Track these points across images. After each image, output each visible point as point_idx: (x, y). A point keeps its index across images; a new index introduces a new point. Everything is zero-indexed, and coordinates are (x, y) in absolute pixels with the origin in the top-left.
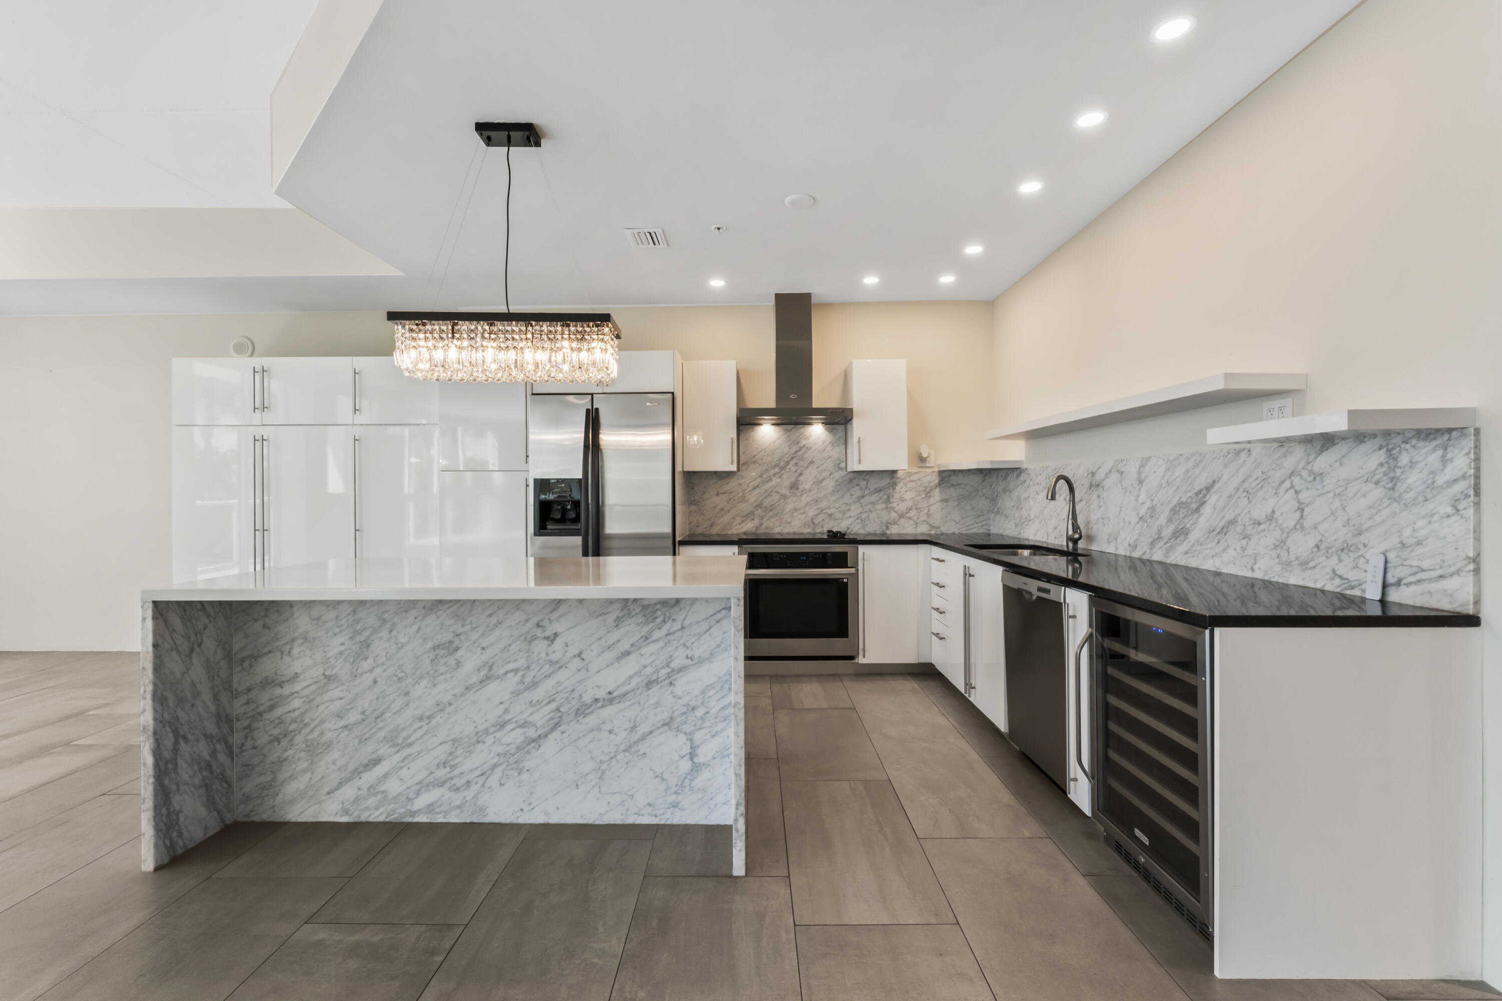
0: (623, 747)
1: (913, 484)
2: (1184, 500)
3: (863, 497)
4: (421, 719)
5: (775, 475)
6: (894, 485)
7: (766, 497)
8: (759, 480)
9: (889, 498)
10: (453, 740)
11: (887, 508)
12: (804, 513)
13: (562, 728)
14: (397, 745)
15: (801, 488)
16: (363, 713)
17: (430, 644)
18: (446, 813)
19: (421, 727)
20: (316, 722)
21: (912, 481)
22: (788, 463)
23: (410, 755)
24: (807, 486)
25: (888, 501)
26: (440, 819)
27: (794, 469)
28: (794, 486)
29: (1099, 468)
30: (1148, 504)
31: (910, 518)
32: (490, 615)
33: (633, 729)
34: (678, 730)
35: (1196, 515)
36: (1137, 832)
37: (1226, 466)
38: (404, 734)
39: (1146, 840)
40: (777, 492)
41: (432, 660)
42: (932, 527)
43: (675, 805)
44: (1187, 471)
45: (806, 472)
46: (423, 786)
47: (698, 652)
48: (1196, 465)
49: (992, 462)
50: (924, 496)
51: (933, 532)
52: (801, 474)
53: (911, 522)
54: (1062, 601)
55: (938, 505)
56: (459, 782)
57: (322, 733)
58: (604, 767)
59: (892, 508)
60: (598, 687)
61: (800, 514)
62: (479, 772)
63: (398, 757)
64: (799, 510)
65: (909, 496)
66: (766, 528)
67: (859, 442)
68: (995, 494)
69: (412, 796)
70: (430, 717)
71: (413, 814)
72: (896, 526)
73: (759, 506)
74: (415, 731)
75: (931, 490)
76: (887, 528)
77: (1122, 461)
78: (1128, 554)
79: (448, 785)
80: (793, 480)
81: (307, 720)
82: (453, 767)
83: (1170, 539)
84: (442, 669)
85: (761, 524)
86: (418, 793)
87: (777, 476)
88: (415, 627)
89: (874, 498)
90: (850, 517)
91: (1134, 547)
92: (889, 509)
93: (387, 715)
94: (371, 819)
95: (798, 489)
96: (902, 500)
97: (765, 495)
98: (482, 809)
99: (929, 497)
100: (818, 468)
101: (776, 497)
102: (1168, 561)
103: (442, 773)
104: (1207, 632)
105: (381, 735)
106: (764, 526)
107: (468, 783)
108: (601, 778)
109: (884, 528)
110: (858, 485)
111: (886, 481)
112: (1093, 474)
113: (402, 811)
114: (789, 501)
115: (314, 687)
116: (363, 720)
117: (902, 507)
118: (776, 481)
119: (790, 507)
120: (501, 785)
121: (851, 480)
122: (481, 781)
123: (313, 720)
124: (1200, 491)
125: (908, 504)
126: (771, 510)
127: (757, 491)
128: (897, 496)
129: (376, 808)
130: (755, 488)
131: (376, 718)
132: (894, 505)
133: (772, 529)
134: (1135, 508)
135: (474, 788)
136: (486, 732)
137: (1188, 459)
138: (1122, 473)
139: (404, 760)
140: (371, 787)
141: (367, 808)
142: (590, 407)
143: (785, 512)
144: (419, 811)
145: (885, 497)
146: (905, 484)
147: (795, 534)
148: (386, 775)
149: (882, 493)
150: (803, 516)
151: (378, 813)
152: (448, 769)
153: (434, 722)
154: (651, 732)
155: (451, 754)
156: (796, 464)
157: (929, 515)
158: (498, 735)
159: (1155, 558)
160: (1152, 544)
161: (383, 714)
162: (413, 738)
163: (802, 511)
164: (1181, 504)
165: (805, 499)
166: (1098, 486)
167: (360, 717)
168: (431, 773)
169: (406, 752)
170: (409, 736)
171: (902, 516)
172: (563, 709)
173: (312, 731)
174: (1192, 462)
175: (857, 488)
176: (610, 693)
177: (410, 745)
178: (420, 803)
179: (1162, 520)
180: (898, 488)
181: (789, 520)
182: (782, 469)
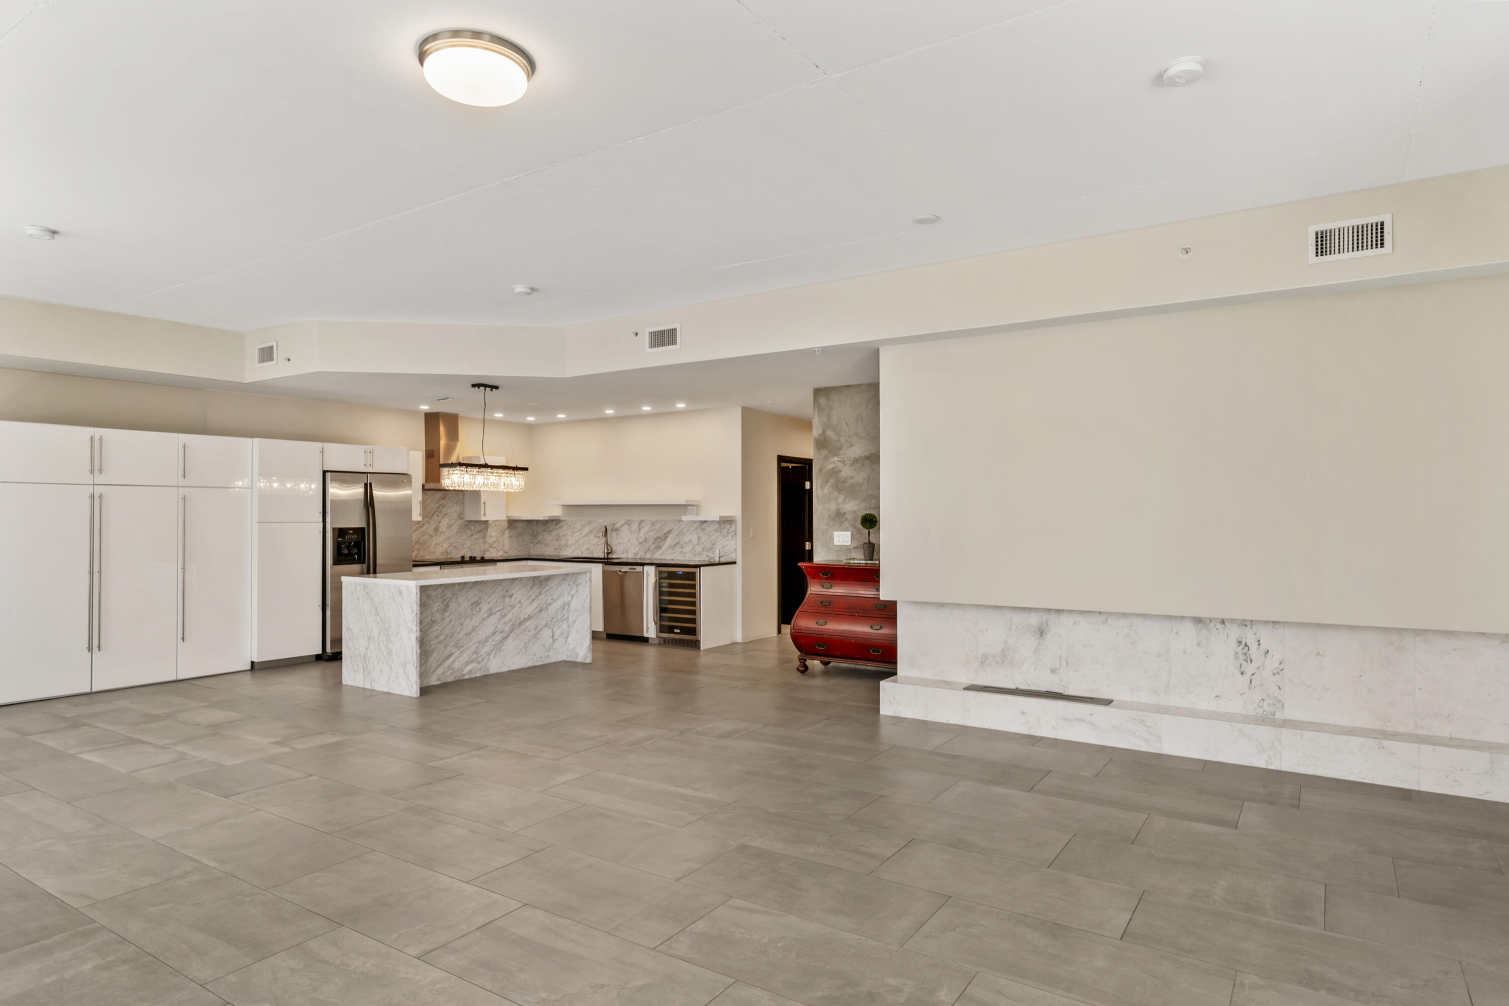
0: (533, 636)
1: (496, 528)
2: (659, 536)
3: (472, 535)
4: (467, 634)
5: (426, 522)
6: (487, 528)
7: (421, 537)
8: (417, 525)
9: (484, 536)
10: (478, 642)
11: (484, 542)
12: (442, 546)
13: (514, 632)
14: (458, 647)
15: (440, 530)
16: (446, 635)
17: (471, 602)
18: (475, 673)
19: (467, 638)
20: (428, 642)
21: (495, 526)
22: (433, 515)
23: (463, 650)
24: (444, 529)
25: (484, 537)
26: (473, 676)
27: (436, 518)
28: (436, 529)
29: (617, 523)
30: (643, 537)
31: (494, 547)
32: (491, 589)
33: (536, 628)
34: (549, 627)
35: (664, 541)
36: (676, 631)
37: (675, 525)
38: (461, 642)
39: (678, 631)
40: (427, 533)
41: (471, 609)
42: (505, 552)
43: (548, 656)
44: (660, 526)
45: (443, 521)
46: (468, 663)
47: (555, 597)
48: (664, 524)
49: (549, 517)
50: (501, 534)
51: (505, 555)
52: (440, 522)
53: (495, 550)
54: (642, 571)
55: (508, 539)
56: (480, 659)
57: (430, 646)
58: (527, 645)
59: (486, 542)
60: (525, 614)
61: (440, 547)
62: (487, 654)
63: (458, 652)
64: (439, 544)
65: (494, 534)
66: (421, 556)
67: (484, 503)
68: (535, 533)
69: (463, 668)
70: (470, 633)
71: (463, 675)
72: (487, 553)
73: (417, 542)
74: (464, 641)
75: (505, 531)
76: (484, 554)
77: (630, 521)
78: (633, 557)
79: (476, 661)
80: (436, 525)
81: (424, 641)
82: (478, 653)
83: (653, 550)
84: (475, 613)
85: (419, 554)
86: (465, 667)
87: (427, 523)
88: (465, 596)
89: (477, 536)
90: (466, 548)
91: (637, 554)
92: (485, 542)
93: (455, 635)
94: (448, 681)
95: (438, 531)
96: (491, 537)
97: (421, 535)
98: (488, 669)
99: (504, 535)
100: (449, 518)
101: (426, 536)
102: (653, 558)
103: (474, 656)
104: (699, 569)
105: (452, 644)
106: (420, 555)
107: (483, 659)
108: (526, 650)
109: (482, 554)
110: (470, 528)
111: (482, 527)
112: (613, 525)
113: (460, 675)
114: (434, 538)
115: (427, 626)
116: (446, 638)
117: (490, 541)
118: (427, 526)
119: (434, 543)
120: (494, 658)
121: (466, 525)
122: (487, 657)
123: (427, 641)
124: (666, 533)
125: (494, 539)
126: (424, 545)
127: (416, 533)
128: (488, 535)
129: (450, 676)
130: (415, 531)
131: (451, 637)
132: (487, 540)
133: (424, 557)
134: (637, 539)
135: (485, 661)
136: (490, 637)
137: (661, 522)
138: (630, 525)
139: (460, 653)
140: (449, 667)
141: (447, 676)
142: (366, 482)
143: (432, 546)
144: (466, 674)
145: (483, 535)
146: (492, 527)
147: (437, 559)
148: (454, 661)
149: (481, 533)
150: (441, 548)
151: (451, 678)
152: (476, 654)
153: (471, 635)
154: (541, 629)
155: (477, 648)
156: (438, 516)
157: (503, 545)
158: (493, 638)
159: (647, 557)
160: (646, 552)
161: (453, 634)
162: (465, 642)
163: (440, 545)
164: (658, 538)
165: (443, 537)
166: (616, 530)
167: (445, 637)
168: (470, 657)
169: (461, 650)
170: (463, 642)
171: (491, 546)
172: (514, 624)
173: (426, 646)
174: (662, 523)
175: (469, 530)
176: (529, 616)
177: (463, 646)
178: (466, 670)
179: (650, 543)
180: (489, 530)
181: (433, 551)
182: (430, 518)
